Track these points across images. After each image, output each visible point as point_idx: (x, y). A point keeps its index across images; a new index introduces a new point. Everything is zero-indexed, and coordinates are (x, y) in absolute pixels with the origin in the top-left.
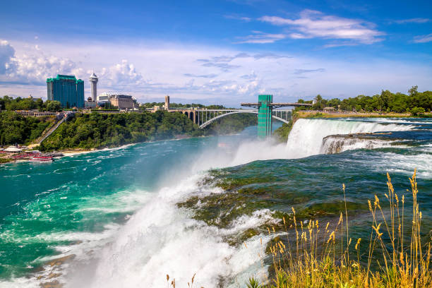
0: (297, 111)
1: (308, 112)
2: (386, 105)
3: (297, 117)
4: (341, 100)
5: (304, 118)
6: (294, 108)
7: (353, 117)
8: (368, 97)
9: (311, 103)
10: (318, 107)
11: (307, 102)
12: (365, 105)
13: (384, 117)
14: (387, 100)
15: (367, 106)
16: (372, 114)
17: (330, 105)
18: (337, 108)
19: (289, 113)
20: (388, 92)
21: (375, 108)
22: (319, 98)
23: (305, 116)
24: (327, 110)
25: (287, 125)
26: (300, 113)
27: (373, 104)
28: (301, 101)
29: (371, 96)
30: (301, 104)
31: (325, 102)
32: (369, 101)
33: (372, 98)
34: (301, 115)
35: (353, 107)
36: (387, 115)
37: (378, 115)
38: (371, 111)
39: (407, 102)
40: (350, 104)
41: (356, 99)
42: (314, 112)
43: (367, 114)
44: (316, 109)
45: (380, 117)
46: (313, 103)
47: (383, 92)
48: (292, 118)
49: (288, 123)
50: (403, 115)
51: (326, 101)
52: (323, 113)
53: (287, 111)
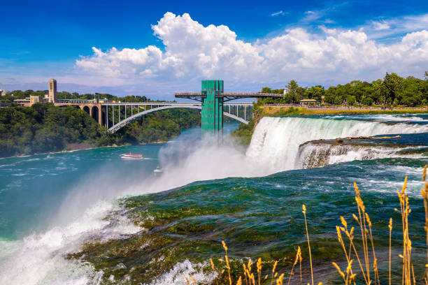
0: (260, 104)
1: (277, 107)
2: (393, 96)
3: (261, 114)
4: (327, 89)
5: (270, 116)
6: (255, 100)
7: (345, 114)
8: (366, 84)
9: (282, 92)
10: (292, 100)
11: (276, 92)
12: (361, 95)
13: (389, 113)
14: (392, 87)
15: (363, 97)
16: (371, 109)
17: (310, 96)
18: (320, 100)
19: (249, 108)
20: (395, 76)
21: (376, 100)
22: (293, 84)
23: (272, 112)
24: (306, 103)
25: (246, 127)
26: (265, 108)
27: (373, 94)
28: (266, 90)
29: (370, 82)
30: (267, 94)
31: (301, 91)
32: (367, 89)
33: (371, 85)
34: (268, 111)
35: (343, 98)
36: (394, 110)
37: (380, 109)
38: (370, 104)
39: (423, 91)
40: (339, 95)
41: (348, 86)
42: (287, 107)
43: (364, 109)
44: (288, 102)
45: (383, 113)
46: (285, 93)
47: (388, 77)
48: (253, 116)
49: (247, 123)
50: (417, 109)
51: (303, 90)
52: (300, 108)
53: (246, 106)
